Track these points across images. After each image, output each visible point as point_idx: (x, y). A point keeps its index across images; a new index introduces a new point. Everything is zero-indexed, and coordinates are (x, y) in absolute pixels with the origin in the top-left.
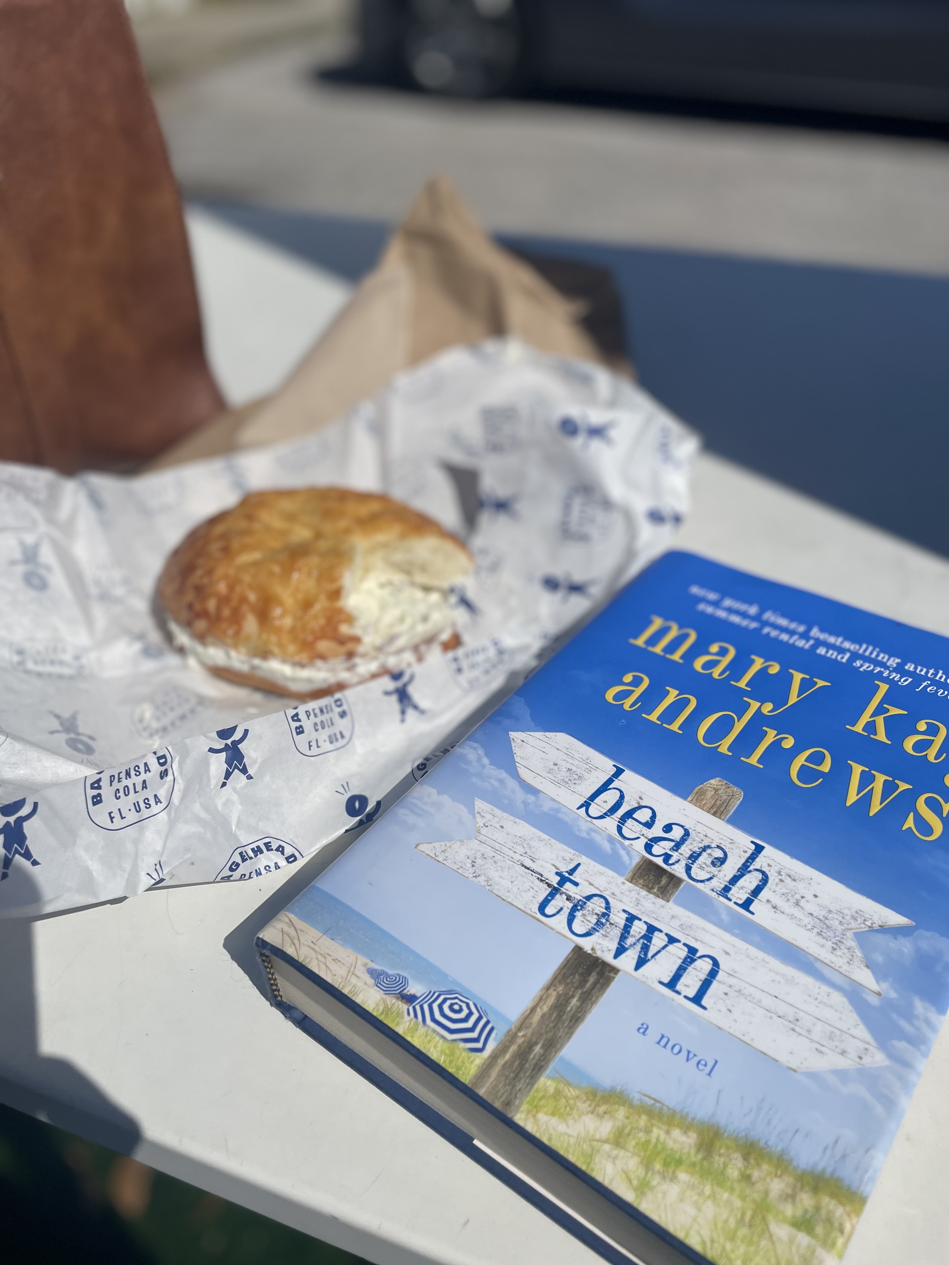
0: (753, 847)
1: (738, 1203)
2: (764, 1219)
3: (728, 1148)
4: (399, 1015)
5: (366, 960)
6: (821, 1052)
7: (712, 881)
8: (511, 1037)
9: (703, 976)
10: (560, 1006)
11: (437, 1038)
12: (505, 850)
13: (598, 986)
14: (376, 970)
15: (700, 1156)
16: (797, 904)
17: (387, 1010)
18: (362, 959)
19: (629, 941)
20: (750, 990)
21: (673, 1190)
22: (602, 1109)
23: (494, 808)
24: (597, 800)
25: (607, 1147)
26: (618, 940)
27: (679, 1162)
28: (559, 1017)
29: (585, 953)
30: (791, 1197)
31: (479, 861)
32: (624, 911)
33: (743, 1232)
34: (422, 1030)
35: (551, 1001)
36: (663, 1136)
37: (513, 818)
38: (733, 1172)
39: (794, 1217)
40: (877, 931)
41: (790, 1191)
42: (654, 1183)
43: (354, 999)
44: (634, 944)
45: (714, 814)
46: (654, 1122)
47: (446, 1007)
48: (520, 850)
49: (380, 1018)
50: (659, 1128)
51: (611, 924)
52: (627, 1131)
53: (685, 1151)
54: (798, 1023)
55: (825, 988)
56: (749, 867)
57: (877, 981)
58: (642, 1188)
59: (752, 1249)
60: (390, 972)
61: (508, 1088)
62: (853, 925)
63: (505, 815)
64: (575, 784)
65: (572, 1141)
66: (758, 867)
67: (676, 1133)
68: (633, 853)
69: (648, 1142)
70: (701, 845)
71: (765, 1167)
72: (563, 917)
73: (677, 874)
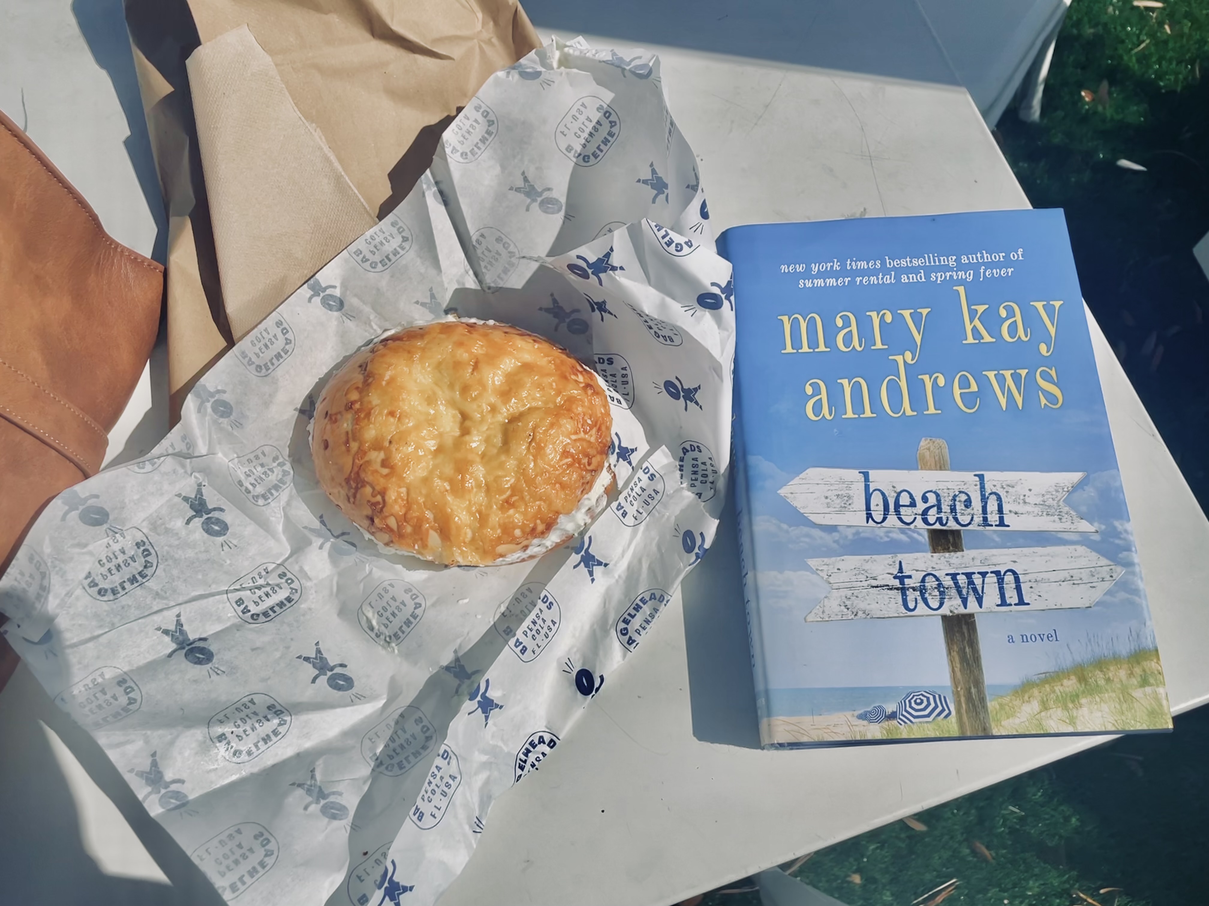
0: (977, 479)
1: (1114, 695)
2: (1128, 694)
3: (1091, 672)
4: (897, 729)
5: (851, 713)
6: (1094, 587)
7: (974, 519)
8: (956, 694)
9: (1014, 586)
10: (963, 658)
11: (925, 725)
12: (855, 584)
13: (971, 631)
14: (861, 714)
15: (1083, 685)
16: (1025, 502)
17: (889, 731)
18: (849, 714)
19: (964, 592)
20: (1040, 576)
21: (1085, 711)
22: (1026, 698)
23: (823, 559)
24: (872, 508)
25: (1043, 714)
26: (958, 596)
27: (1077, 696)
28: (968, 664)
29: (949, 616)
30: (1131, 674)
31: (848, 603)
32: (947, 575)
33: (1125, 706)
34: (915, 727)
35: (957, 659)
36: (1061, 689)
37: (839, 558)
38: (1102, 682)
39: (1138, 682)
40: (1073, 492)
41: (1129, 672)
42: (1075, 714)
43: (866, 738)
44: (968, 592)
45: (941, 469)
46: (1052, 684)
47: (913, 705)
48: (863, 578)
49: (889, 738)
50: (1057, 686)
51: (947, 588)
52: (1045, 699)
53: (1075, 688)
54: (1074, 578)
55: (1072, 547)
56: (985, 495)
57: (1092, 524)
58: (1072, 721)
59: (1133, 711)
60: (869, 709)
61: (978, 722)
62: (1059, 495)
63: (833, 559)
64: (850, 504)
65: (1027, 723)
66: (990, 492)
67: (1065, 682)
68: (921, 531)
69: (1057, 696)
70: (951, 498)
71: (1112, 668)
72: (921, 604)
73: (954, 528)
